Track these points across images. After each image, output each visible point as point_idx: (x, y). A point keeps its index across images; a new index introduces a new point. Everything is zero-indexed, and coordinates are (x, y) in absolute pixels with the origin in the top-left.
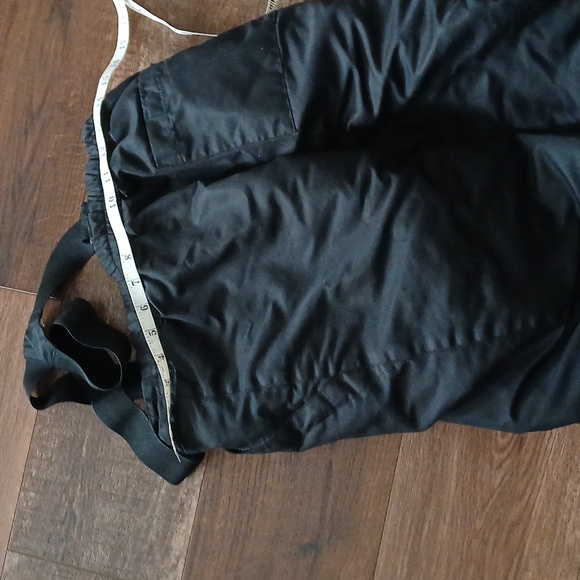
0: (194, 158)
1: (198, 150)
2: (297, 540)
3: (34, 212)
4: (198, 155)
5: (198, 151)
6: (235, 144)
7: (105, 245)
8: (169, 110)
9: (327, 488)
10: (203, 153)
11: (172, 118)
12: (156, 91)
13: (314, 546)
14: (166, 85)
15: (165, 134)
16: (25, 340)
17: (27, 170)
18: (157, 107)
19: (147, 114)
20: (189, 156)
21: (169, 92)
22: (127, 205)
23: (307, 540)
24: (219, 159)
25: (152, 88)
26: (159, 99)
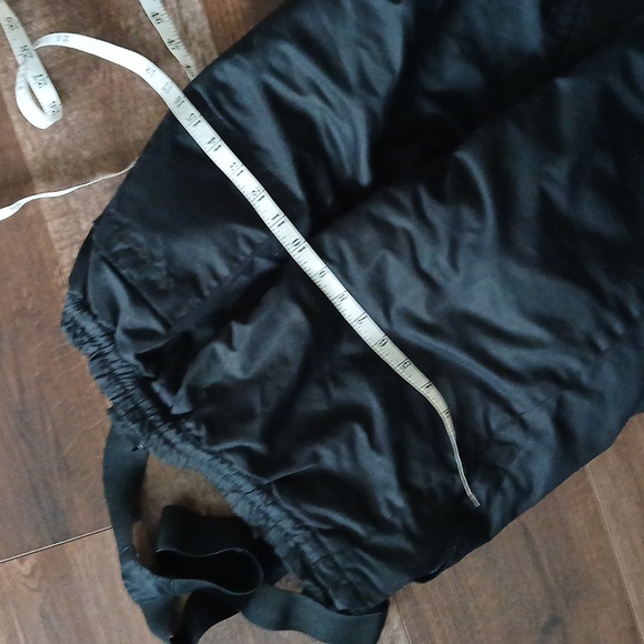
0: (207, 293)
1: (208, 283)
2: (534, 625)
3: (57, 441)
4: (210, 288)
5: (208, 285)
6: (244, 254)
7: (162, 441)
8: (154, 258)
9: (535, 554)
10: (214, 283)
11: (161, 264)
12: (127, 247)
13: (555, 621)
14: (133, 235)
15: (163, 286)
16: (126, 585)
17: (23, 401)
18: (138, 263)
19: (130, 276)
20: (200, 294)
21: (141, 239)
22: (162, 385)
23: (544, 619)
24: (235, 280)
25: (121, 246)
26: (135, 253)
